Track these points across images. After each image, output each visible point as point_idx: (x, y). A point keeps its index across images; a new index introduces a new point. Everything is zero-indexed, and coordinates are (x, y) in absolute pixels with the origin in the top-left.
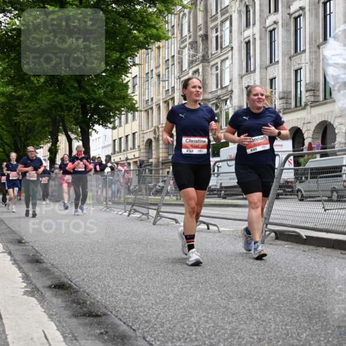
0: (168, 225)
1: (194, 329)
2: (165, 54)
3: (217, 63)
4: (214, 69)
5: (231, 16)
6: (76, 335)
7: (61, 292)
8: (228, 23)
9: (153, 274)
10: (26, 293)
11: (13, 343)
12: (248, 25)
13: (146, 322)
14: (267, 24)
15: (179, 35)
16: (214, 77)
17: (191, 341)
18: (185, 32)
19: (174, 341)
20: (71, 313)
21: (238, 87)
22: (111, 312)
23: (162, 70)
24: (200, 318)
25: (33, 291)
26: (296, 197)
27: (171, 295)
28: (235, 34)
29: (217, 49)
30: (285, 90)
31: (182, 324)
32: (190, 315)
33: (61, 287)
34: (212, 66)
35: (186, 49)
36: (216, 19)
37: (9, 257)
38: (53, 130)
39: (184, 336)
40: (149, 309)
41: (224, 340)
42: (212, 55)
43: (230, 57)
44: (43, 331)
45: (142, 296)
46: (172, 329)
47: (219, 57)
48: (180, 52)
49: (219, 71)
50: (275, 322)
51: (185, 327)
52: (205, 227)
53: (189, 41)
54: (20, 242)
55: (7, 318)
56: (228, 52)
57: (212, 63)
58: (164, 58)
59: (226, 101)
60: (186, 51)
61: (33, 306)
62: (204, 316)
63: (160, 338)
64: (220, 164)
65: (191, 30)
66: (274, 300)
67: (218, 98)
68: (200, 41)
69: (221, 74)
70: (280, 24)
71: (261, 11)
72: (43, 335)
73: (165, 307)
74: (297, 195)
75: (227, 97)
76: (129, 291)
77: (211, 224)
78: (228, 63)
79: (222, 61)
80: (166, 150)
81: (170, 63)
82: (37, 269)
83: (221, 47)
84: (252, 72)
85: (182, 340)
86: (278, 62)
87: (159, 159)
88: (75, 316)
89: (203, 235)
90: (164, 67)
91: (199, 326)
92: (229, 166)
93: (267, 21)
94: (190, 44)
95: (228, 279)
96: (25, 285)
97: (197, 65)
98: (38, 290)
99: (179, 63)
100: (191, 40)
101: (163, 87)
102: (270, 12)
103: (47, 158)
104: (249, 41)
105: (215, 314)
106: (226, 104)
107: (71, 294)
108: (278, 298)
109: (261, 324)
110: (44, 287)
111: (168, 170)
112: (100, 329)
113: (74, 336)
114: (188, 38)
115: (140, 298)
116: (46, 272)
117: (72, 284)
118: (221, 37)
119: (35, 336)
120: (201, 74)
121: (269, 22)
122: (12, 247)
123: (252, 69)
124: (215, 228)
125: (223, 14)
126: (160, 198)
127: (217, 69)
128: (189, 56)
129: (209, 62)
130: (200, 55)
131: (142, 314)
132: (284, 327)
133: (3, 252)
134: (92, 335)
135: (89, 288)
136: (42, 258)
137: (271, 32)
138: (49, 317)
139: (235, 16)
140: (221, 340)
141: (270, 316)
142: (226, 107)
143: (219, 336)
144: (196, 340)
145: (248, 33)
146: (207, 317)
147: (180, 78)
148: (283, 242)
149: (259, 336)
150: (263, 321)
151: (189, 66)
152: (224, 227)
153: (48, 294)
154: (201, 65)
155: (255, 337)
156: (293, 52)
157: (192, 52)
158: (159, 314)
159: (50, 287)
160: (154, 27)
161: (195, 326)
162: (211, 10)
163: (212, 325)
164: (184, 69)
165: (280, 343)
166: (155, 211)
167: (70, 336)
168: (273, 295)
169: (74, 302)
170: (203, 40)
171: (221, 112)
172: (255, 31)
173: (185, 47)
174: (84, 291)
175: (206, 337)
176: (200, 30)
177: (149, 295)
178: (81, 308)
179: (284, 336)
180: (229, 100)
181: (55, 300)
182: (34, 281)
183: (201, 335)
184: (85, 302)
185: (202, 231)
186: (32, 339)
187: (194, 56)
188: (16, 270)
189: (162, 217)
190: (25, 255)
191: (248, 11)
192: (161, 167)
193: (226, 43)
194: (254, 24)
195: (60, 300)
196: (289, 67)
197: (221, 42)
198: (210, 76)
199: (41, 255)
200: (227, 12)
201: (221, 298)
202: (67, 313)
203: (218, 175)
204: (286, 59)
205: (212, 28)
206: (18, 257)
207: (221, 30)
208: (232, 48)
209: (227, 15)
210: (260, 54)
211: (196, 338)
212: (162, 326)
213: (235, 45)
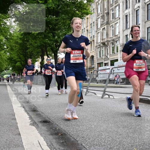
0: (91, 95)
1: (103, 141)
2: (90, 21)
3: (113, 25)
4: (112, 27)
5: (119, 4)
6: (52, 143)
7: (46, 124)
8: (118, 7)
9: (85, 116)
10: (31, 124)
11: (25, 146)
12: (126, 8)
13: (82, 137)
14: (135, 8)
15: (96, 13)
16: (112, 31)
17: (102, 146)
18: (99, 11)
19: (95, 146)
20: (50, 133)
21: (122, 35)
22: (67, 133)
23: (89, 28)
24: (106, 136)
25: (34, 124)
26: (147, 83)
27: (93, 126)
28: (121, 12)
29: (113, 19)
30: (143, 36)
31: (98, 138)
32: (101, 135)
33: (45, 122)
34: (111, 26)
35: (100, 19)
36: (113, 5)
37: (23, 109)
38: (42, 54)
39: (99, 144)
40: (84, 132)
41: (116, 145)
42: (111, 21)
43: (119, 22)
44: (38, 141)
45: (81, 126)
46: (93, 140)
47: (114, 22)
48: (97, 20)
49: (114, 29)
50: (139, 138)
51: (99, 140)
52: (108, 96)
53: (101, 15)
54: (28, 102)
55: (23, 135)
56: (118, 20)
57: (111, 25)
58: (90, 23)
59: (117, 42)
60: (99, 20)
61: (34, 130)
62: (107, 135)
63: (89, 145)
64: (114, 69)
65: (102, 11)
66: (138, 129)
67: (113, 40)
68: (105, 15)
69: (115, 29)
70: (141, 7)
71: (133, 2)
72: (38, 142)
73: (91, 131)
74: (148, 83)
75: (118, 40)
76: (75, 124)
77: (111, 95)
78: (118, 25)
79: (115, 24)
80: (91, 63)
81: (93, 25)
82: (35, 114)
83: (115, 18)
84: (128, 29)
85: (98, 146)
86: (140, 24)
87: (87, 67)
88: (52, 134)
89: (107, 100)
90: (90, 27)
91: (105, 140)
92: (118, 70)
93: (135, 6)
94: (101, 16)
95: (118, 119)
96: (30, 121)
97: (104, 26)
98: (36, 123)
99: (96, 25)
100: (102, 15)
101: (89, 36)
102: (136, 2)
103: (39, 66)
104: (127, 15)
105: (112, 134)
106: (117, 43)
107: (50, 125)
108: (140, 128)
109: (133, 139)
110: (38, 122)
111: (92, 72)
112: (63, 140)
113: (51, 143)
114: (100, 14)
115: (80, 127)
116: (39, 115)
117: (50, 121)
118: (115, 13)
119: (35, 143)
120: (106, 30)
121: (136, 6)
122: (24, 105)
123: (128, 27)
124: (112, 97)
125: (115, 4)
126: (88, 84)
127: (113, 28)
128: (101, 22)
129: (109, 25)
130: (105, 21)
131: (80, 134)
132: (142, 140)
133: (21, 107)
134: (59, 143)
135: (57, 122)
136: (37, 109)
137: (137, 11)
138: (41, 135)
139: (121, 4)
140: (115, 146)
141: (137, 136)
142: (117, 44)
143: (114, 144)
144: (104, 146)
145: (127, 11)
146: (109, 136)
147: (97, 32)
148: (142, 103)
149: (132, 144)
150: (133, 138)
151: (101, 26)
152: (116, 96)
153: (40, 125)
154: (106, 26)
155: (130, 145)
156: (146, 20)
157: (102, 20)
158: (88, 134)
159: (41, 122)
160: (86, 9)
161: (104, 140)
162: (111, 2)
163: (111, 139)
164: (98, 28)
165: (141, 148)
166: (86, 90)
167: (50, 143)
168: (138, 127)
169: (51, 128)
170: (107, 15)
171: (115, 46)
172: (129, 11)
173: (99, 18)
174: (56, 124)
175: (108, 144)
176: (106, 10)
177: (84, 126)
178: (54, 131)
179: (143, 144)
180: (118, 41)
181: (43, 128)
182: (34, 119)
183: (106, 143)
184: (56, 129)
185: (106, 98)
186: (33, 144)
187: (103, 22)
188: (27, 115)
189: (89, 92)
190: (30, 108)
191: (126, 2)
192: (88, 70)
193: (117, 16)
194: (129, 8)
195: (45, 128)
196: (145, 26)
197: (115, 16)
198: (110, 31)
199: (37, 108)
200: (117, 2)
201: (115, 127)
202: (48, 133)
203: (113, 74)
204: (144, 22)
205: (111, 10)
206: (27, 109)
207: (115, 10)
208: (120, 18)
209: (118, 4)
210: (132, 21)
211: (104, 144)
212: (89, 139)
213: (121, 17)
